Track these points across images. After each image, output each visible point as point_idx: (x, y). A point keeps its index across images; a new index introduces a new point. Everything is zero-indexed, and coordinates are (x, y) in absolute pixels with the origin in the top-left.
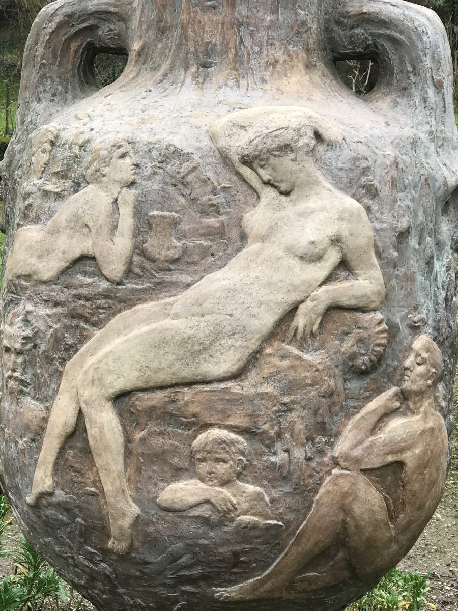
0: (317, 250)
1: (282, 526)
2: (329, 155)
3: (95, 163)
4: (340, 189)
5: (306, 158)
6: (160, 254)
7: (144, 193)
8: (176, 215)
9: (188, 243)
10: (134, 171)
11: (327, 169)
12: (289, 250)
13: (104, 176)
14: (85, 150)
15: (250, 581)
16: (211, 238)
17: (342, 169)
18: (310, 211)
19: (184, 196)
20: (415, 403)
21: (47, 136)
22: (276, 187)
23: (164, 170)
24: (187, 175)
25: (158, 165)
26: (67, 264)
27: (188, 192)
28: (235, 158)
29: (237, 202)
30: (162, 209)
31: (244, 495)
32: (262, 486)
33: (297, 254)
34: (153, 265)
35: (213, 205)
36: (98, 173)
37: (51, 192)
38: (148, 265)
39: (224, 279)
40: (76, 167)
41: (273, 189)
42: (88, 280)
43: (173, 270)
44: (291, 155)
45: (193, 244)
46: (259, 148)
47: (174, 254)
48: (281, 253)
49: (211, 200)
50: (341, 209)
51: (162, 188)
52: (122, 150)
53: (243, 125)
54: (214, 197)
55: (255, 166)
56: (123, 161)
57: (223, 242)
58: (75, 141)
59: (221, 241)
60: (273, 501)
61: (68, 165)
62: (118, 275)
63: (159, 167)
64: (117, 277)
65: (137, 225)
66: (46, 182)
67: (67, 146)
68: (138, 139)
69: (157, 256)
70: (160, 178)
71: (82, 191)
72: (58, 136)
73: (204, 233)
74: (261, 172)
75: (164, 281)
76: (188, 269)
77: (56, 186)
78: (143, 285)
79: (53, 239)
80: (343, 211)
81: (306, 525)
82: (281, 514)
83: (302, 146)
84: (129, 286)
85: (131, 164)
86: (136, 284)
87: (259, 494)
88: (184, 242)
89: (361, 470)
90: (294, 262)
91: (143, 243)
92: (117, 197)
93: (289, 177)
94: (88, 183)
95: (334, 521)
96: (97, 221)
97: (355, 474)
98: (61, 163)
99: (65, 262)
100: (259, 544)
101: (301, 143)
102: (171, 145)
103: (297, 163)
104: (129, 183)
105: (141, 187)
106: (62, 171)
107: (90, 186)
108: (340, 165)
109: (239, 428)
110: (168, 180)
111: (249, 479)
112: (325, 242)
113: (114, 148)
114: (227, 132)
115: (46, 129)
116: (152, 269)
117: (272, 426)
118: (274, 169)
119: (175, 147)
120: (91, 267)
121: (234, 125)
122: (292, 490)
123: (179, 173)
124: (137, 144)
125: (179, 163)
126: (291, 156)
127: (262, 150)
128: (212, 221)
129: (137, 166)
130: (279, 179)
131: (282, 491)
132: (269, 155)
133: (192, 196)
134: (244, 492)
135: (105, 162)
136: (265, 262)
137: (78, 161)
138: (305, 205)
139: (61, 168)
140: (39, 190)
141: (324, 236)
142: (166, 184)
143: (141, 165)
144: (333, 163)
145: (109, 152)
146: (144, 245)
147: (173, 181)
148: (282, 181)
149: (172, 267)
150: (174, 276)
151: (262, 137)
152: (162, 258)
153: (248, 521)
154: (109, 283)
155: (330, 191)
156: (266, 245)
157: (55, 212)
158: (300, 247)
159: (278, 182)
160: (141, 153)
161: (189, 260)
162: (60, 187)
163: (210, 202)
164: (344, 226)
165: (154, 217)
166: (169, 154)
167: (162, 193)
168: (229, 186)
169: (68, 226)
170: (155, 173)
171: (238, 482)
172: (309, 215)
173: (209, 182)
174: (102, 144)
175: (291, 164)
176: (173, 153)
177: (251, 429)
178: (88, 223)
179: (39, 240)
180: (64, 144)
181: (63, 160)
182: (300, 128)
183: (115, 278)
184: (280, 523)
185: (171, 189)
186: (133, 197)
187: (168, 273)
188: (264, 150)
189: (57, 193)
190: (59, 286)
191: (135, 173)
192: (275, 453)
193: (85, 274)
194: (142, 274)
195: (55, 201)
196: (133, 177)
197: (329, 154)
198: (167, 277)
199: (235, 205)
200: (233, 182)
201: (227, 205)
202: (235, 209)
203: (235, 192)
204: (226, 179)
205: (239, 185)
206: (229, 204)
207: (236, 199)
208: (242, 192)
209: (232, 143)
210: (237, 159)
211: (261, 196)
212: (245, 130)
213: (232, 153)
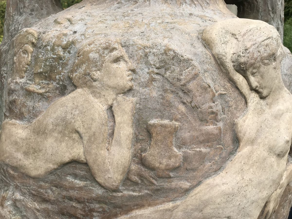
0: (289, 147)
3: (84, 67)
6: (160, 163)
7: (143, 100)
8: (177, 124)
9: (189, 151)
10: (130, 77)
12: (271, 150)
13: (95, 81)
14: (69, 52)
16: (209, 144)
19: (184, 103)
21: (28, 37)
23: (163, 76)
24: (189, 82)
25: (156, 71)
26: (56, 167)
27: (189, 100)
28: (230, 65)
30: (162, 117)
33: (276, 153)
34: (152, 174)
35: (213, 113)
36: (88, 78)
37: (34, 92)
38: (146, 173)
39: (223, 184)
40: (60, 69)
42: (79, 183)
43: (172, 178)
45: (194, 152)
46: (255, 56)
47: (175, 163)
49: (211, 107)
51: (161, 95)
52: (115, 54)
53: (234, 33)
54: (213, 104)
56: (117, 66)
57: (219, 148)
58: (58, 43)
59: (218, 146)
61: (51, 66)
62: (114, 184)
63: (157, 74)
64: (113, 185)
65: (135, 134)
66: (28, 81)
67: (49, 48)
68: (131, 43)
69: (157, 165)
70: (160, 84)
71: (70, 95)
72: (39, 38)
73: (203, 140)
74: (252, 79)
75: (163, 188)
76: (187, 175)
77: (39, 87)
78: (140, 191)
79: (39, 140)
84: (126, 192)
85: (126, 69)
86: (134, 191)
88: (184, 150)
91: (142, 152)
92: (112, 104)
94: (76, 87)
96: (90, 128)
98: (43, 64)
99: (53, 164)
102: (170, 50)
104: (126, 90)
105: (139, 94)
106: (46, 72)
107: (79, 90)
110: (168, 86)
113: (106, 52)
114: (222, 39)
115: (26, 31)
116: (151, 177)
119: (175, 53)
120: (82, 171)
121: (227, 32)
123: (179, 80)
124: (131, 48)
125: (179, 70)
126: (274, 64)
127: (257, 58)
128: (210, 128)
129: (133, 71)
130: (264, 85)
132: (261, 63)
133: (193, 104)
135: (96, 66)
137: (63, 64)
139: (43, 69)
140: (22, 88)
142: (165, 91)
143: (137, 70)
145: (100, 55)
146: (143, 154)
147: (173, 89)
148: (265, 87)
149: (172, 174)
150: (173, 183)
151: (257, 45)
152: (163, 166)
154: (103, 190)
157: (40, 112)
159: (262, 89)
160: (136, 58)
161: (188, 167)
162: (44, 87)
163: (210, 110)
165: (154, 126)
166: (168, 59)
167: (162, 101)
168: (225, 92)
169: (55, 129)
170: (153, 80)
173: (209, 89)
174: (92, 46)
176: (173, 59)
178: (79, 130)
179: (24, 137)
180: (46, 46)
181: (46, 61)
183: (112, 187)
185: (170, 97)
186: (131, 105)
187: (167, 180)
189: (41, 94)
190: (47, 185)
191: (132, 79)
193: (76, 176)
194: (140, 182)
195: (39, 102)
196: (130, 84)
198: (166, 185)
199: (229, 111)
200: (227, 89)
201: (222, 112)
202: (228, 115)
203: (228, 99)
204: (221, 86)
205: (231, 92)
206: (224, 111)
207: (230, 105)
208: (234, 98)
209: (227, 50)
210: (232, 66)
211: (249, 101)
212: (235, 37)
213: (227, 61)
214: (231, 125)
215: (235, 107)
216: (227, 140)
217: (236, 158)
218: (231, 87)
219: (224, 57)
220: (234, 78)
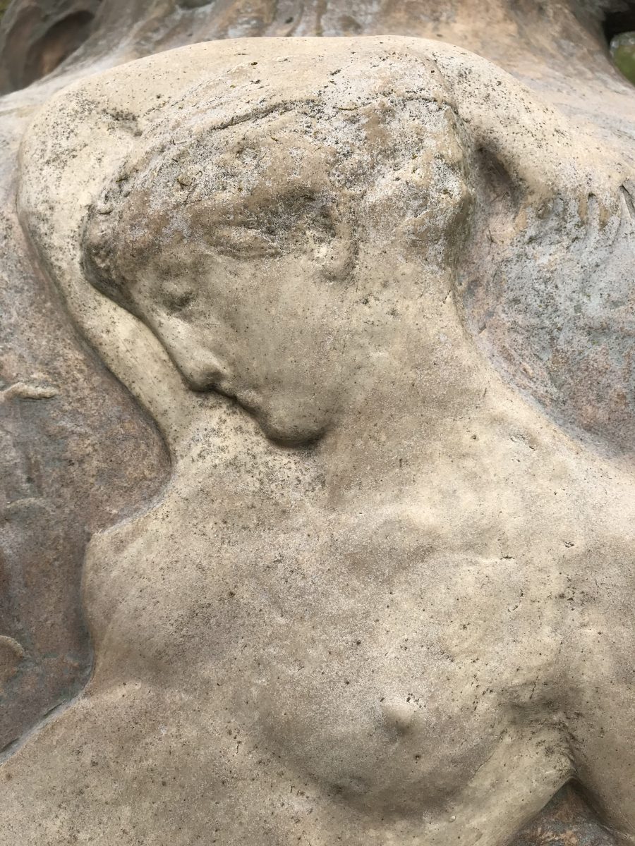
2: (544, 260)
11: (530, 329)
17: (604, 329)
18: (409, 542)
22: (250, 411)
28: (69, 260)
29: (73, 467)
44: (323, 250)
48: (237, 753)
50: (580, 544)
53: (125, 107)
74: (177, 329)
80: (594, 556)
83: (388, 205)
93: (307, 363)
118: (232, 319)
126: (326, 253)
127: (165, 219)
130: (257, 368)
132: (203, 248)
136: (154, 789)
144: (561, 301)
148: (273, 383)
155: (532, 443)
158: (333, 742)
159: (256, 388)
164: (591, 632)
168: (49, 391)
188: (179, 222)
197: (545, 256)
199: (64, 481)
200: (59, 374)
201: (29, 480)
202: (61, 501)
203: (67, 424)
204: (35, 358)
205: (87, 392)
206: (40, 477)
207: (68, 455)
208: (97, 424)
209: (61, 193)
210: (78, 266)
212: (135, 130)
213: (55, 240)
214: (73, 553)
215: (104, 465)
216: (46, 620)
217: (60, 722)
218: (84, 367)
219: (41, 225)
220: (86, 326)
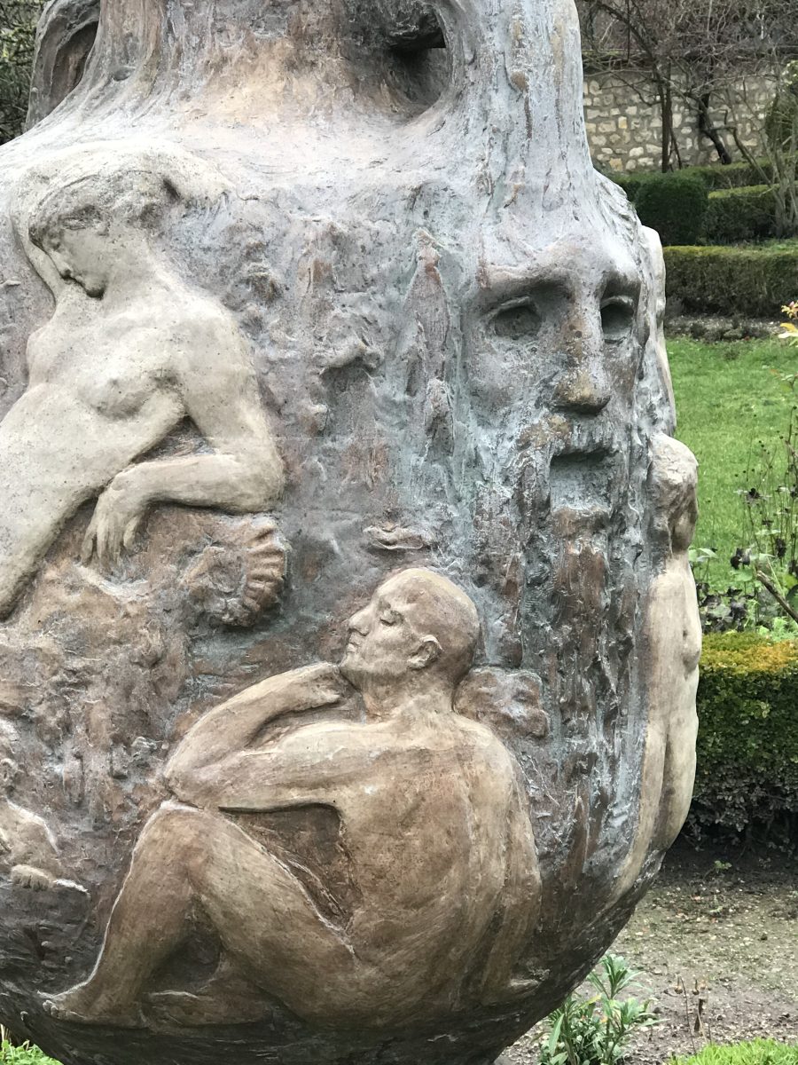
0: (123, 396)
1: (84, 894)
4: (202, 287)
5: (127, 230)
12: (82, 395)
15: (76, 987)
18: (126, 325)
20: (376, 697)
22: (81, 284)
29: (26, 310)
31: (19, 828)
32: (45, 815)
33: (93, 403)
41: (78, 288)
44: (98, 226)
46: (48, 215)
48: (70, 401)
50: (178, 322)
53: (45, 175)
55: (46, 246)
60: (63, 844)
74: (56, 255)
80: (182, 326)
81: (124, 897)
82: (79, 871)
83: (119, 209)
87: (37, 829)
89: (222, 810)
90: (88, 417)
93: (94, 265)
95: (172, 897)
97: (206, 814)
100: (59, 920)
101: (119, 202)
103: (109, 239)
108: (207, 242)
109: (5, 708)
111: (26, 799)
112: (139, 382)
114: (20, 189)
117: (53, 710)
118: (72, 251)
121: (33, 175)
122: (91, 830)
126: (99, 226)
127: (50, 218)
131: (77, 829)
132: (62, 227)
134: (17, 823)
136: (45, 417)
138: (121, 316)
141: (138, 371)
151: (54, 194)
153: (27, 875)
156: (52, 386)
158: (96, 391)
159: (80, 275)
168: (17, 282)
171: (9, 803)
172: (123, 334)
175: (99, 241)
177: (22, 712)
182: (120, 177)
184: (80, 888)
188: (55, 219)
192: (60, 759)
199: (22, 316)
200: (22, 276)
201: (11, 317)
202: (21, 324)
203: (24, 294)
204: (14, 271)
205: (30, 282)
206: (14, 315)
207: (24, 306)
208: (33, 294)
209: (23, 208)
210: (27, 235)
211: (58, 300)
215: (35, 309)
216: (15, 369)
218: (30, 273)
220: (30, 258)
